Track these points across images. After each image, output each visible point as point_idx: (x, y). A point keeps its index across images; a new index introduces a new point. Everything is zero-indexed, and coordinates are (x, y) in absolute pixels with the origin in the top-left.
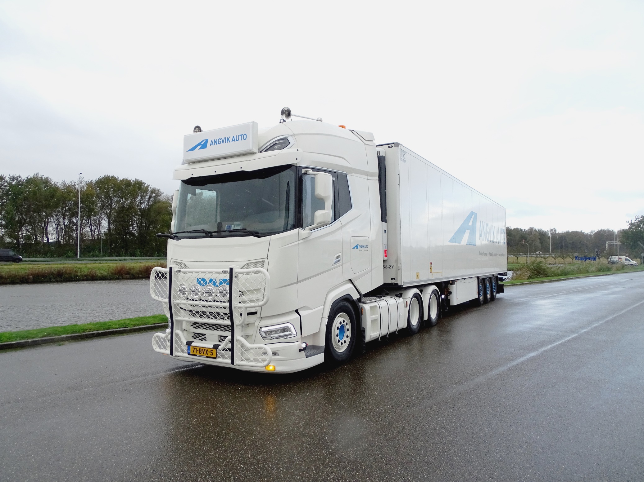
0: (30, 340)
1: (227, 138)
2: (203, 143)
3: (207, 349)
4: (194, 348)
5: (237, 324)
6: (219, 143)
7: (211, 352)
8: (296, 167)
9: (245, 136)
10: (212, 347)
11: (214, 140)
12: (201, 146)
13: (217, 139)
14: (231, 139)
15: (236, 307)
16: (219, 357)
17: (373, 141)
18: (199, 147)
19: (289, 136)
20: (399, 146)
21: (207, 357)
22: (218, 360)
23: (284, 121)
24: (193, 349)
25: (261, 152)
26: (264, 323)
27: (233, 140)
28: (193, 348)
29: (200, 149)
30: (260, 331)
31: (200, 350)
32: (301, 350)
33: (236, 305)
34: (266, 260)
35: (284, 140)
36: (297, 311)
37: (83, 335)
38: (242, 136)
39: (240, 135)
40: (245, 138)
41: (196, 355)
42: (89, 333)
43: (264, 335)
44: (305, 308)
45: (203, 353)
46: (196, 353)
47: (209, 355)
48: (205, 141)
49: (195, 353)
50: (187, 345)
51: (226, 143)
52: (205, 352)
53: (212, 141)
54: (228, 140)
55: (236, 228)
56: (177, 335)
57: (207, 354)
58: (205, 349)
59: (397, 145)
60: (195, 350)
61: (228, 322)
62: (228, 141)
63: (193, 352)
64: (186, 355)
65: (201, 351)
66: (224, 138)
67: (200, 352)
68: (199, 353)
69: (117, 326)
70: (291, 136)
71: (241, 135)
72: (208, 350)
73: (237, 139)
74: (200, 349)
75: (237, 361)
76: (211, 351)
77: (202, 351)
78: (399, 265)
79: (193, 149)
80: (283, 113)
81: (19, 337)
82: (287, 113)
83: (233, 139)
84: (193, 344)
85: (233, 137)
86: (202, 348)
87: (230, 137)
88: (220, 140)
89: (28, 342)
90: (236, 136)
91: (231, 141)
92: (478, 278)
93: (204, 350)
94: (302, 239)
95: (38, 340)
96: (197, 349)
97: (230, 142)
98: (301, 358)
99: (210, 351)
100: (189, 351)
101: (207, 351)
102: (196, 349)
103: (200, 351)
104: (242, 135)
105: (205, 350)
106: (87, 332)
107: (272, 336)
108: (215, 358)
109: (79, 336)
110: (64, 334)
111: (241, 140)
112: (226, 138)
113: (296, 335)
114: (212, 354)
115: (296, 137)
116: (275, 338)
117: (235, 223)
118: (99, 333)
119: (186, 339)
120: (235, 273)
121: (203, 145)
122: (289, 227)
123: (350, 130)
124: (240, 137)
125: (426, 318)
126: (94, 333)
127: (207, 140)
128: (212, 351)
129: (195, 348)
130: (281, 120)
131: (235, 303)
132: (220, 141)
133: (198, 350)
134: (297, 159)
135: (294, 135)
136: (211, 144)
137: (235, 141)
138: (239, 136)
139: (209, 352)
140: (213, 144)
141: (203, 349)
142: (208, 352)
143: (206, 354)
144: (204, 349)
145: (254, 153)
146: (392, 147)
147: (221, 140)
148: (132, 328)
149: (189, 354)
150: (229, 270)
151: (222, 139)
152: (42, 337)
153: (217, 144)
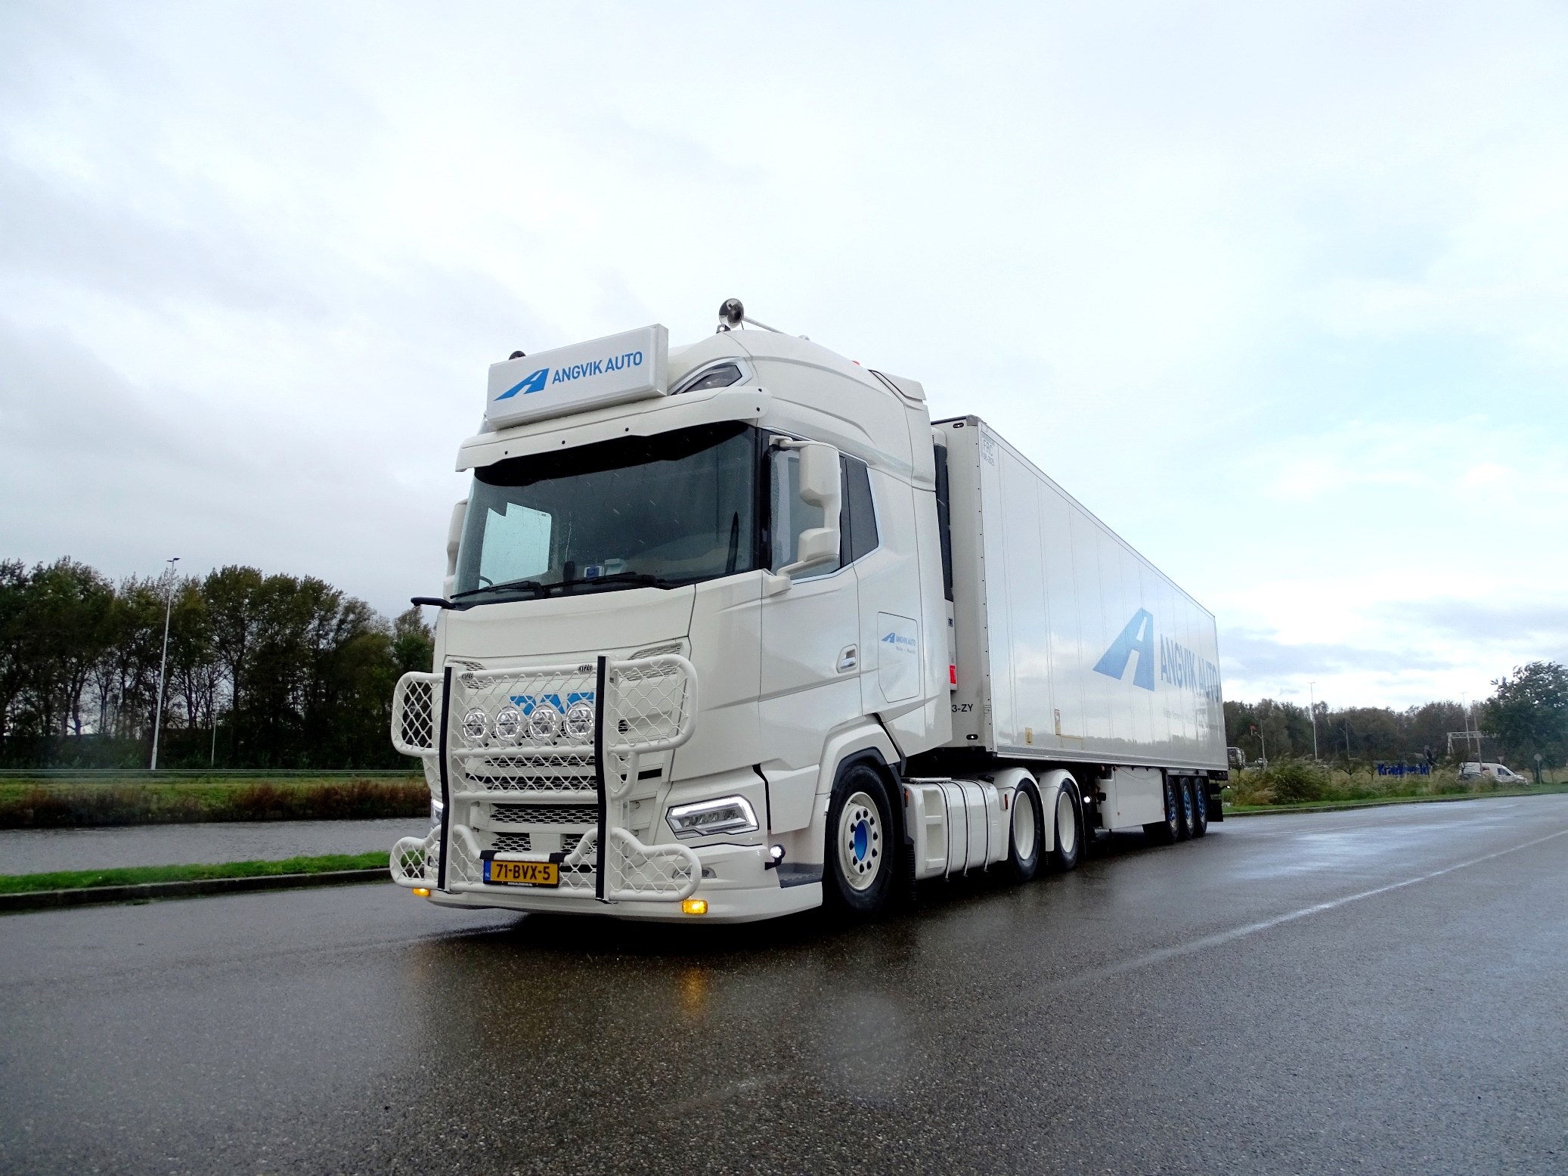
0: (60, 891)
1: (595, 363)
2: (534, 379)
3: (534, 865)
4: (501, 866)
5: (613, 795)
6: (576, 375)
7: (545, 872)
8: (757, 429)
9: (638, 356)
10: (546, 858)
11: (564, 370)
12: (530, 385)
13: (570, 368)
14: (603, 367)
15: (612, 751)
16: (566, 884)
17: (921, 401)
18: (527, 387)
19: (740, 360)
20: (979, 424)
21: (534, 885)
22: (564, 891)
23: (727, 329)
24: (499, 868)
25: (674, 393)
26: (677, 795)
27: (608, 368)
28: (498, 865)
29: (527, 392)
30: (668, 816)
31: (517, 869)
32: (768, 866)
33: (613, 748)
34: (685, 641)
35: (728, 369)
36: (757, 769)
37: (195, 884)
38: (632, 357)
39: (626, 356)
40: (637, 361)
41: (506, 884)
42: (210, 881)
43: (678, 826)
44: (778, 764)
45: (525, 877)
46: (506, 876)
47: (540, 880)
48: (540, 373)
49: (502, 879)
50: (483, 861)
51: (590, 374)
52: (529, 873)
53: (557, 373)
54: (597, 367)
55: (610, 572)
56: (458, 836)
57: (535, 878)
58: (530, 865)
59: (973, 421)
60: (504, 869)
61: (590, 795)
62: (597, 370)
63: (498, 876)
64: (480, 886)
65: (518, 872)
66: (588, 364)
67: (517, 875)
68: (515, 877)
69: (280, 869)
70: (745, 359)
71: (629, 356)
72: (536, 867)
73: (619, 365)
74: (515, 866)
75: (611, 891)
76: (545, 868)
77: (521, 871)
78: (986, 703)
79: (511, 393)
80: (724, 311)
81: (33, 883)
82: (733, 313)
83: (610, 366)
84: (498, 856)
85: (610, 361)
86: (520, 865)
87: (601, 361)
88: (576, 370)
89: (56, 894)
90: (617, 358)
91: (603, 370)
92: (1163, 770)
93: (528, 867)
94: (771, 596)
95: (81, 893)
96: (509, 868)
97: (601, 372)
98: (769, 886)
99: (542, 870)
100: (487, 875)
101: (534, 870)
102: (506, 866)
103: (515, 872)
104: (632, 354)
105: (530, 869)
106: (206, 879)
107: (699, 827)
108: (556, 886)
109: (184, 886)
110: (145, 881)
111: (629, 366)
112: (591, 364)
113: (756, 828)
114: (546, 876)
115: (755, 363)
116: (706, 833)
117: (607, 562)
118: (235, 881)
119: (479, 847)
120: (611, 670)
121: (536, 383)
122: (739, 565)
123: (871, 371)
124: (626, 359)
125: (1050, 847)
126: (223, 882)
127: (545, 372)
128: (547, 870)
129: (504, 864)
130: (719, 327)
131: (609, 745)
132: (578, 373)
133: (510, 870)
134: (758, 409)
135: (752, 358)
136: (555, 380)
137: (613, 370)
138: (623, 357)
139: (540, 872)
140: (559, 379)
141: (523, 866)
142: (536, 873)
143: (531, 878)
144: (526, 865)
145: (659, 397)
146: (962, 425)
147: (580, 370)
148: (316, 874)
149: (487, 881)
150: (595, 665)
151: (582, 366)
152: (91, 885)
153: (569, 379)
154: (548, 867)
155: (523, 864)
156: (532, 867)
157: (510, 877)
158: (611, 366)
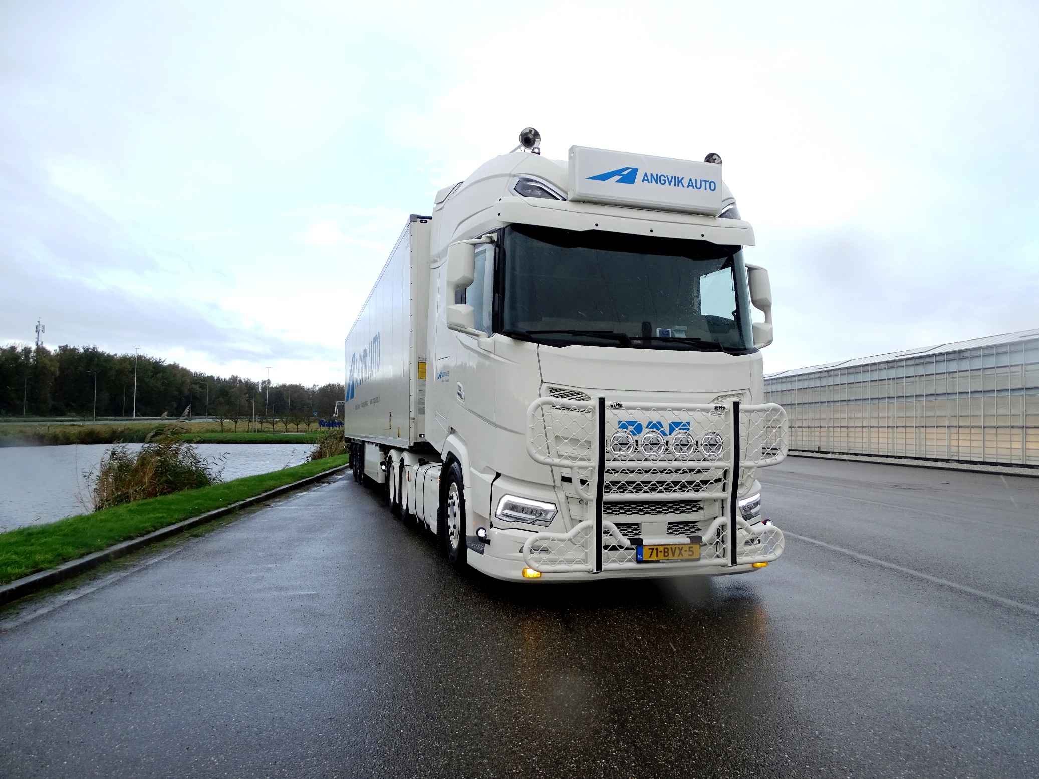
1: (678, 178)
2: (625, 173)
3: (680, 546)
4: (653, 549)
6: (663, 182)
7: (690, 550)
9: (712, 184)
11: (652, 175)
12: (620, 177)
13: (657, 175)
14: (684, 183)
16: (705, 557)
18: (618, 178)
21: (683, 560)
22: (703, 562)
24: (651, 550)
27: (689, 186)
28: (650, 548)
29: (619, 182)
31: (666, 550)
38: (708, 184)
39: (703, 181)
40: (713, 188)
41: (658, 561)
46: (657, 556)
47: (686, 555)
48: (630, 170)
49: (654, 558)
51: (675, 186)
52: (677, 552)
53: (648, 175)
54: (680, 182)
55: (677, 335)
57: (682, 555)
58: (677, 546)
60: (655, 551)
62: (680, 184)
63: (650, 557)
64: (633, 565)
65: (667, 552)
66: (672, 177)
67: (666, 554)
68: (665, 556)
71: (706, 182)
72: (682, 548)
73: (698, 186)
74: (665, 548)
76: (690, 547)
77: (670, 552)
79: (604, 177)
85: (691, 180)
86: (668, 547)
87: (683, 178)
88: (662, 178)
90: (696, 180)
91: (686, 186)
93: (675, 548)
96: (659, 550)
97: (683, 187)
99: (688, 550)
100: (640, 556)
101: (680, 550)
102: (657, 549)
103: (665, 552)
104: (708, 181)
105: (677, 549)
108: (699, 559)
111: (705, 189)
112: (675, 177)
114: (691, 553)
121: (629, 177)
124: (703, 183)
127: (636, 171)
128: (691, 549)
129: (655, 547)
132: (665, 181)
133: (661, 551)
136: (643, 180)
137: (694, 188)
138: (701, 181)
139: (686, 551)
140: (648, 180)
141: (671, 548)
142: (683, 551)
143: (679, 555)
144: (673, 547)
147: (666, 179)
149: (639, 561)
151: (667, 176)
153: (657, 183)
154: (692, 547)
155: (672, 546)
156: (679, 548)
157: (661, 556)
158: (690, 184)
